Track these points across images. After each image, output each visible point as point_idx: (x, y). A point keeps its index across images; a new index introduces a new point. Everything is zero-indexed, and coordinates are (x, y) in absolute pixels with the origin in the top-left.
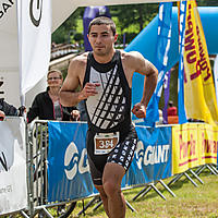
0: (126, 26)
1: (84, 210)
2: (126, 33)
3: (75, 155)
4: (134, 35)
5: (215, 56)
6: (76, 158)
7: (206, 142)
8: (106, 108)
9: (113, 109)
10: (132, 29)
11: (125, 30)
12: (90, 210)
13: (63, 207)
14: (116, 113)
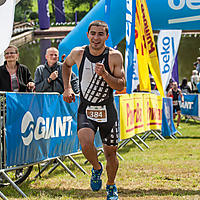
0: (78, 5)
1: (40, 173)
2: (77, 12)
3: (31, 123)
4: (85, 13)
5: (158, 32)
6: (32, 126)
7: (151, 110)
8: (98, 83)
9: (100, 90)
10: (83, 8)
11: (76, 9)
12: (46, 173)
13: (21, 170)
14: (103, 93)
